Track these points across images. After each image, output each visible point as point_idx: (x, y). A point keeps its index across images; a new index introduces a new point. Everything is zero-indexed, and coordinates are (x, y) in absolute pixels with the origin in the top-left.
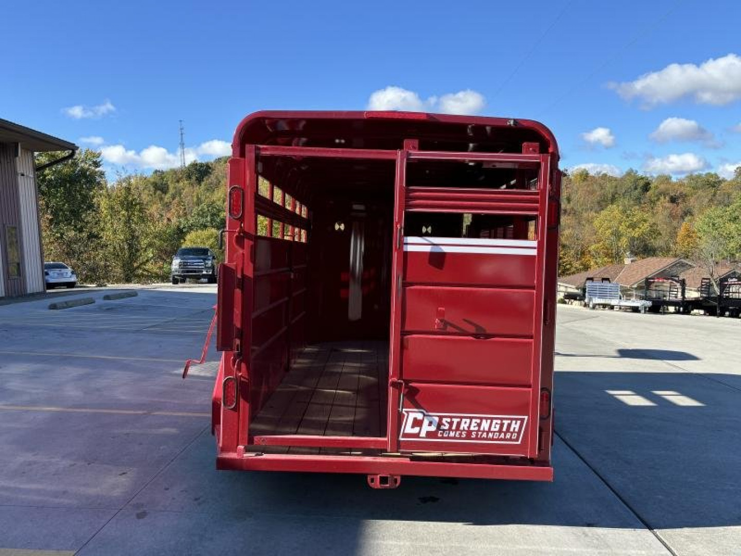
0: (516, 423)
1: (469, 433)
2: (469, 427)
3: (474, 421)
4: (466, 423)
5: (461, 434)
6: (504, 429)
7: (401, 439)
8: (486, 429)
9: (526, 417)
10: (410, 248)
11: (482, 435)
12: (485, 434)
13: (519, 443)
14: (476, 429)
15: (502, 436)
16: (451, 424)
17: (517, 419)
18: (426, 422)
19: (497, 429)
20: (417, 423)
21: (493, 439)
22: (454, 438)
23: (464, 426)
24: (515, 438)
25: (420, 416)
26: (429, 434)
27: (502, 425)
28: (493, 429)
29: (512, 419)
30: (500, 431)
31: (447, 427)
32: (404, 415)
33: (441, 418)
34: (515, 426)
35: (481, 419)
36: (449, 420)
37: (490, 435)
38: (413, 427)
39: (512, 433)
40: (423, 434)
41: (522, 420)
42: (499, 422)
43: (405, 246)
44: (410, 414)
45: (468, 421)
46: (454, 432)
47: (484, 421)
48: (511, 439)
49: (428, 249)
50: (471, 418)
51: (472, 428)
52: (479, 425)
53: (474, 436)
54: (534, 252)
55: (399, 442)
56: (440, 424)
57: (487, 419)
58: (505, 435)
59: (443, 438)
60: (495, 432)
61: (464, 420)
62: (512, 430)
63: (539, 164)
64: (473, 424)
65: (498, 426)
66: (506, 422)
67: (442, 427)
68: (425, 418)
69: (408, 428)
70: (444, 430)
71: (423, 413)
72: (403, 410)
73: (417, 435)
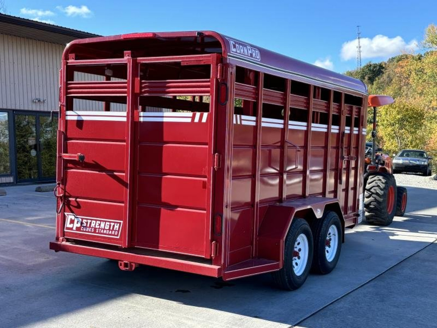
0: (117, 225)
1: (95, 229)
2: (95, 226)
3: (98, 222)
4: (93, 223)
5: (91, 230)
6: (111, 229)
7: (65, 230)
8: (103, 228)
9: (122, 222)
10: (68, 118)
11: (101, 231)
12: (102, 230)
13: (118, 237)
14: (98, 227)
15: (110, 232)
16: (87, 223)
17: (117, 223)
18: (76, 221)
19: (108, 228)
20: (72, 222)
21: (106, 234)
22: (89, 232)
23: (93, 225)
24: (117, 234)
25: (73, 218)
26: (78, 229)
27: (110, 225)
28: (106, 228)
29: (115, 222)
30: (109, 230)
31: (85, 225)
32: (66, 216)
33: (82, 219)
34: (117, 227)
35: (101, 221)
36: (86, 221)
37: (105, 232)
38: (70, 224)
39: (115, 231)
40: (74, 228)
41: (120, 223)
42: (109, 223)
44: (69, 216)
45: (95, 222)
46: (88, 229)
47: (102, 222)
48: (114, 235)
49: (75, 118)
50: (96, 220)
51: (96, 227)
52: (100, 225)
53: (97, 232)
54: (125, 119)
55: (64, 232)
56: (82, 223)
57: (103, 221)
58: (112, 232)
59: (83, 231)
60: (107, 230)
62: (115, 229)
63: (126, 64)
64: (97, 224)
65: (108, 226)
66: (112, 224)
67: (83, 225)
68: (76, 219)
69: (68, 225)
70: (84, 227)
71: (74, 215)
72: (66, 214)
73: (71, 229)
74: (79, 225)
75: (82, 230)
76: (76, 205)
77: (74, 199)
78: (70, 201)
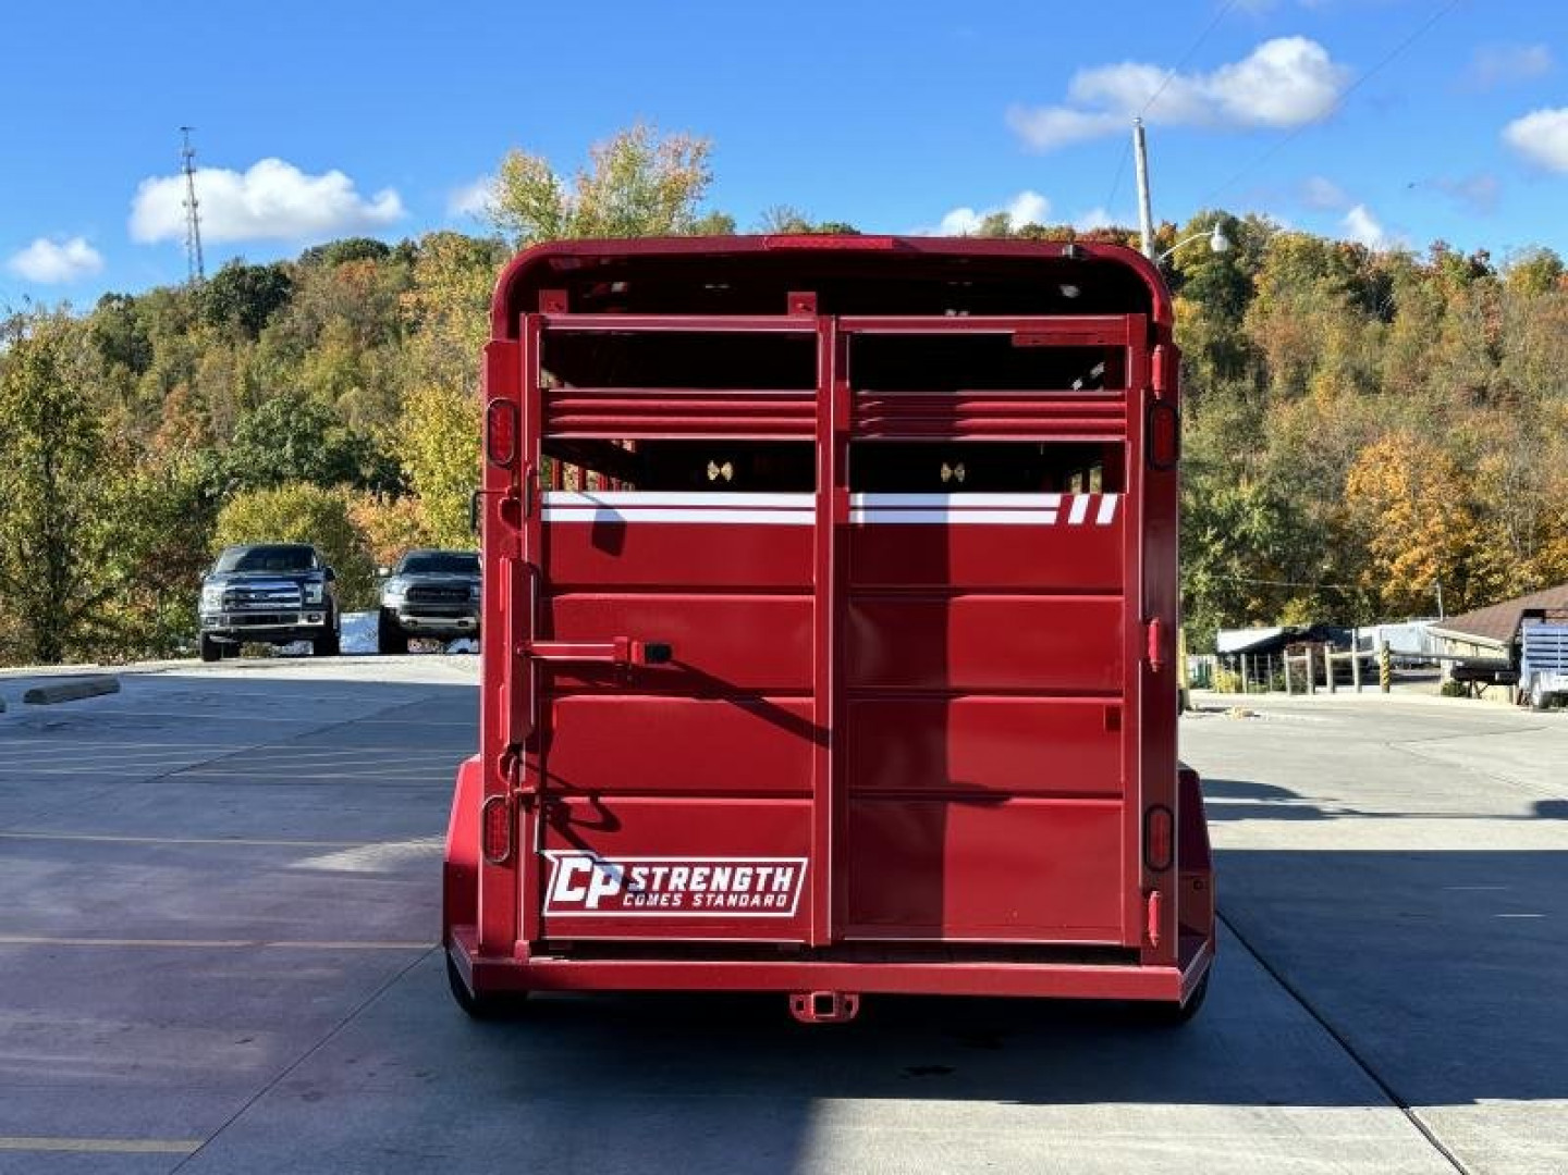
0: (784, 874)
1: (688, 896)
2: (687, 885)
3: (697, 871)
4: (680, 875)
5: (670, 900)
6: (761, 886)
7: (547, 914)
8: (724, 887)
9: (805, 860)
10: (555, 516)
11: (714, 900)
12: (721, 897)
13: (791, 914)
14: (703, 887)
15: (756, 900)
16: (650, 878)
17: (785, 866)
18: (599, 874)
19: (745, 887)
20: (580, 879)
21: (737, 908)
22: (658, 908)
23: (677, 882)
24: (783, 904)
25: (584, 865)
26: (605, 903)
27: (755, 878)
28: (736, 887)
29: (775, 865)
30: (752, 891)
31: (642, 885)
32: (551, 864)
33: (629, 867)
34: (783, 879)
35: (712, 866)
36: (645, 871)
37: (732, 900)
38: (571, 887)
39: (776, 894)
40: (592, 902)
41: (797, 867)
42: (749, 871)
43: (544, 511)
44: (565, 860)
45: (685, 871)
46: (657, 896)
47: (718, 870)
48: (774, 908)
49: (589, 516)
50: (692, 866)
51: (693, 887)
52: (708, 879)
53: (698, 902)
55: (542, 919)
56: (626, 881)
57: (723, 865)
58: (762, 900)
59: (633, 908)
60: (740, 893)
61: (676, 871)
62: (775, 888)
64: (696, 878)
65: (747, 881)
66: (764, 872)
67: (632, 886)
68: (596, 868)
69: (561, 891)
70: (636, 893)
71: (591, 858)
72: (549, 854)
73: (580, 905)
74: (613, 888)
75: (626, 903)
76: (599, 818)
77: (586, 800)
78: (568, 807)
